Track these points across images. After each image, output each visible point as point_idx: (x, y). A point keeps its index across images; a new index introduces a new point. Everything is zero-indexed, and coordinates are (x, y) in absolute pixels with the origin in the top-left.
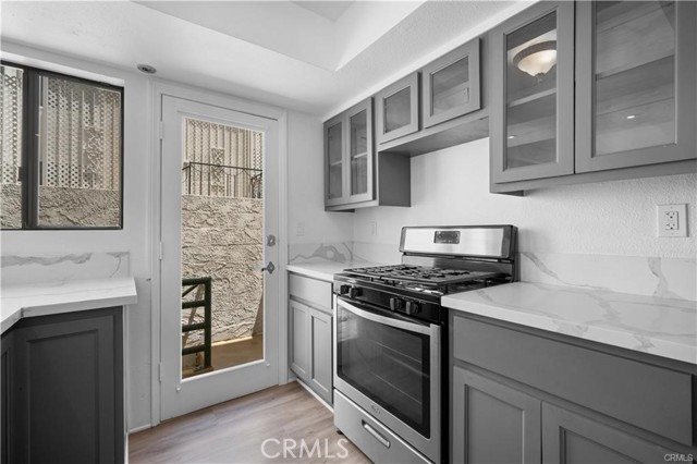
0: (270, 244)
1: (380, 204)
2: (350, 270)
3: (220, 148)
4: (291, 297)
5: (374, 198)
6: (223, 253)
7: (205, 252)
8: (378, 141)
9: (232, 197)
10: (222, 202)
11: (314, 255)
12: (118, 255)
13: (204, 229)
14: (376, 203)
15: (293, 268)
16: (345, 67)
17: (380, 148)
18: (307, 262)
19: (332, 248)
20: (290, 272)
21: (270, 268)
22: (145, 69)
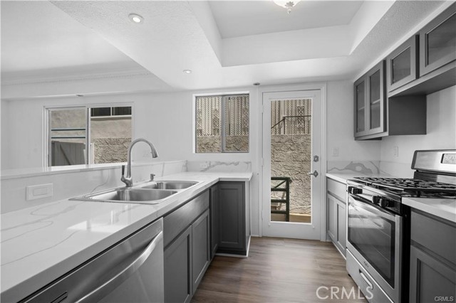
0: (315, 161)
1: (389, 135)
2: (359, 178)
3: (302, 105)
4: (328, 192)
5: (385, 130)
6: (299, 166)
7: (289, 164)
8: (388, 90)
9: (306, 133)
10: (298, 137)
11: (346, 169)
12: (247, 163)
13: (289, 152)
14: (386, 134)
15: (329, 175)
16: (355, 50)
17: (389, 95)
18: (340, 172)
19: (360, 164)
20: (328, 178)
21: (316, 174)
22: (256, 84)
